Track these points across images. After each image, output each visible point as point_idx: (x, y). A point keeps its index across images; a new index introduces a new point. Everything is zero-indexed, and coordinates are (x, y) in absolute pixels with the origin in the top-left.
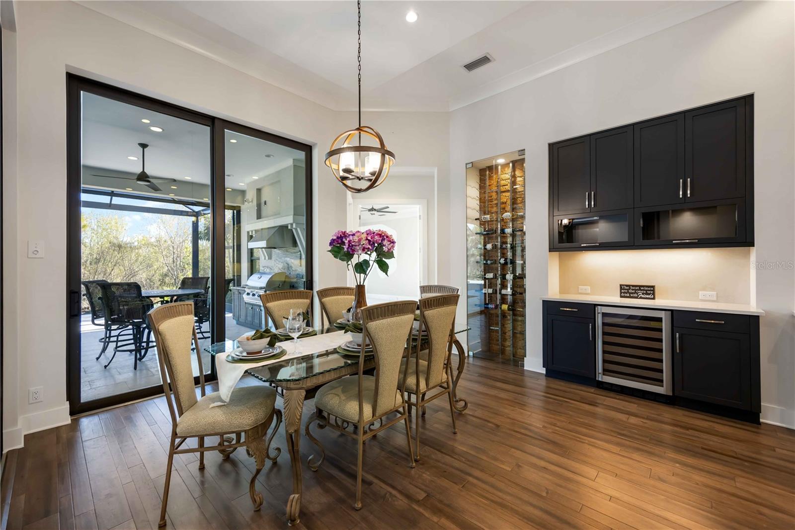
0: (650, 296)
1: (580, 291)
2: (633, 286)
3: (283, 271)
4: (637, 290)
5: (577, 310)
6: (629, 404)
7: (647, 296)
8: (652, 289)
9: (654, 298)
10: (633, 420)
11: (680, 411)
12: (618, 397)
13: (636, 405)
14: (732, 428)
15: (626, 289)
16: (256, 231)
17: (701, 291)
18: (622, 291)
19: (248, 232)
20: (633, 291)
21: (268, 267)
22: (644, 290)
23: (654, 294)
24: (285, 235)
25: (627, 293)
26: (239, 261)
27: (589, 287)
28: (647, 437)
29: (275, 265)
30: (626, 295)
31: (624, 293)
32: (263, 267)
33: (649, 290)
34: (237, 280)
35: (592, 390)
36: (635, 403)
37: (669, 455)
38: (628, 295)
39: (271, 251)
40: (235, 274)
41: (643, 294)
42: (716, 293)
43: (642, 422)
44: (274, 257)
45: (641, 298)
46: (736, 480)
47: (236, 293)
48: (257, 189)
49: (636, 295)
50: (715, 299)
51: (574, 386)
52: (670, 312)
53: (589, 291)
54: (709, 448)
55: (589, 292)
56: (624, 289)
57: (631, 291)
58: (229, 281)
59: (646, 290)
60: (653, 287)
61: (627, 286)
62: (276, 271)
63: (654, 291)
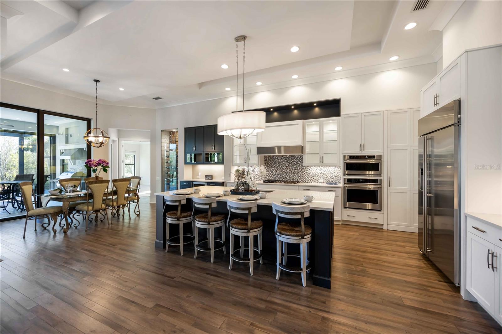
1: (197, 178)
3: (82, 171)
16: (65, 150)
19: (61, 150)
21: (73, 169)
24: (83, 153)
26: (54, 165)
29: (77, 168)
32: (70, 169)
34: (53, 176)
39: (75, 161)
40: (52, 173)
44: (77, 163)
47: (52, 183)
48: (66, 128)
57: (207, 177)
58: (47, 176)
62: (78, 171)
63: (212, 177)
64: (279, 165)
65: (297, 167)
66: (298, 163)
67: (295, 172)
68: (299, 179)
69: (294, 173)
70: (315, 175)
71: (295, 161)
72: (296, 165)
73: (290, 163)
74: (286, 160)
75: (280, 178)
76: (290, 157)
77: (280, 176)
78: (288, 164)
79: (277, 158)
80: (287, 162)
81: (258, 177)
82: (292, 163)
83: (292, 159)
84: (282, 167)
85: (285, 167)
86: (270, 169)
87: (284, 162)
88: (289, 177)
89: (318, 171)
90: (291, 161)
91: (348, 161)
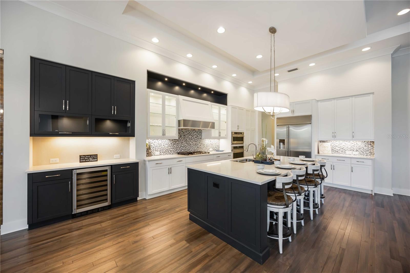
0: (95, 160)
1: (51, 162)
2: (87, 155)
4: (89, 157)
5: (60, 175)
6: (94, 218)
7: (94, 160)
8: (96, 156)
9: (97, 161)
10: (104, 225)
11: (115, 210)
12: (87, 217)
13: (98, 217)
14: (133, 207)
15: (83, 158)
17: (116, 154)
18: (81, 159)
20: (87, 158)
22: (92, 157)
23: (97, 159)
25: (83, 160)
27: (58, 159)
28: (115, 228)
30: (83, 161)
31: (82, 160)
33: (95, 157)
35: (70, 222)
36: (97, 216)
37: (128, 230)
38: (84, 161)
41: (92, 159)
42: (119, 155)
43: (107, 223)
45: (91, 161)
46: (150, 224)
49: (89, 160)
50: (119, 157)
51: (57, 225)
52: (110, 166)
54: (135, 218)
55: (58, 162)
56: (82, 158)
57: (86, 158)
59: (94, 157)
60: (97, 155)
61: (84, 156)
63: (97, 157)
64: (184, 138)
65: (197, 139)
66: (197, 136)
67: (195, 143)
68: (198, 150)
69: (195, 145)
70: (207, 145)
71: (196, 135)
72: (196, 138)
73: (192, 136)
74: (190, 133)
75: (184, 150)
76: (192, 131)
77: (185, 148)
78: (190, 136)
79: (183, 132)
80: (190, 135)
81: (164, 151)
82: (194, 136)
83: (194, 133)
84: (186, 139)
85: (189, 140)
86: (176, 142)
87: (188, 135)
88: (191, 148)
89: (209, 142)
90: (193, 134)
91: (234, 135)
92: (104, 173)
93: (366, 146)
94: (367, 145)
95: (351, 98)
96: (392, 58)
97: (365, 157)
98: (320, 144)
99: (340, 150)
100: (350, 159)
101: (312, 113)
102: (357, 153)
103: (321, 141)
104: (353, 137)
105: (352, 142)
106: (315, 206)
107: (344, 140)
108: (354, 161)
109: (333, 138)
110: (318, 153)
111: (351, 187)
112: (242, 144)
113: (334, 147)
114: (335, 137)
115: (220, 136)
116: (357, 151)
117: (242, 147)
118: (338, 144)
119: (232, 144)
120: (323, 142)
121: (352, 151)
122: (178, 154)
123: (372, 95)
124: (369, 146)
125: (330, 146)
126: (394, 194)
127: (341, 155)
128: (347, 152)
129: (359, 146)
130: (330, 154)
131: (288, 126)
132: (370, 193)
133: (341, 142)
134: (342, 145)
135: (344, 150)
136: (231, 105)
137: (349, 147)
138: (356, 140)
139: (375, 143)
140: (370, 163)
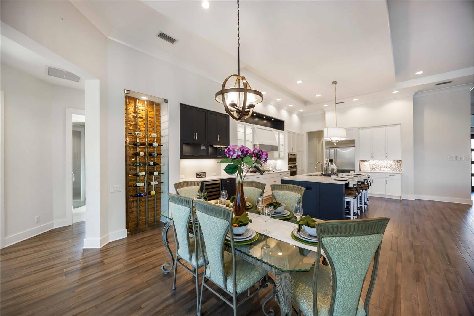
2: (200, 173)
9: (205, 177)
17: (214, 172)
22: (203, 174)
25: (198, 176)
42: (216, 173)
45: (202, 177)
49: (201, 176)
50: (216, 175)
52: (221, 180)
53: (184, 177)
57: (200, 175)
60: (205, 172)
61: (198, 173)
63: (205, 174)
70: (269, 165)
89: (271, 163)
91: (290, 157)
92: (218, 185)
93: (395, 164)
94: (397, 163)
95: (384, 127)
96: (413, 98)
97: (395, 172)
98: (361, 163)
99: (376, 167)
100: (385, 174)
101: (355, 138)
102: (389, 169)
103: (361, 161)
104: (387, 157)
105: (385, 161)
106: (365, 204)
107: (379, 159)
108: (387, 175)
109: (371, 158)
110: (360, 170)
111: (385, 195)
112: (295, 164)
113: (372, 165)
114: (373, 157)
115: (279, 157)
116: (389, 168)
117: (295, 167)
118: (375, 163)
119: (289, 164)
120: (364, 161)
121: (386, 168)
122: (251, 172)
123: (399, 126)
124: (398, 164)
125: (369, 164)
126: (415, 199)
127: (377, 171)
128: (382, 169)
129: (391, 164)
130: (369, 170)
131: (335, 148)
132: (399, 198)
133: (377, 161)
134: (378, 164)
135: (379, 168)
136: (288, 131)
137: (383, 165)
138: (389, 159)
139: (402, 161)
140: (399, 176)
